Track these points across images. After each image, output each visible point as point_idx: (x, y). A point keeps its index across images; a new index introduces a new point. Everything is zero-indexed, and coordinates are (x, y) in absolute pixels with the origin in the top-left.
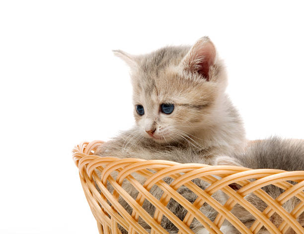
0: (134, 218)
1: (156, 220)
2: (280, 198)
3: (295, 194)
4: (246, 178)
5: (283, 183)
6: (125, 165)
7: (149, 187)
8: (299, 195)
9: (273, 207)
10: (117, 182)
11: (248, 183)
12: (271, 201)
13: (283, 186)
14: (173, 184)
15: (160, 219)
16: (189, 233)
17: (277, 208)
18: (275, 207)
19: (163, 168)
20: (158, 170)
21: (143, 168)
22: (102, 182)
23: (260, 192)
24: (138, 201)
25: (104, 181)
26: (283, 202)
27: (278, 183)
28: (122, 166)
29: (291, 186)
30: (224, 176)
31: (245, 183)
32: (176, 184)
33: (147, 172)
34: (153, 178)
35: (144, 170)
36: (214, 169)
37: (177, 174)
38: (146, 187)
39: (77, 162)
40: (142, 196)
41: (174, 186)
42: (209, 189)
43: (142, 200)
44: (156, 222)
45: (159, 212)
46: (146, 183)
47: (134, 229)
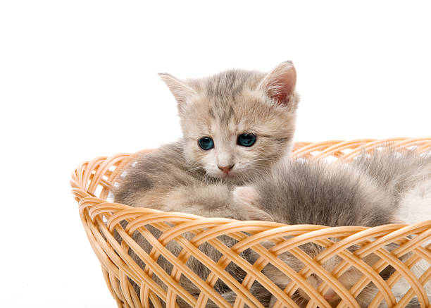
0: (147, 273)
1: (174, 279)
2: (320, 257)
3: (337, 253)
4: (281, 236)
5: (324, 241)
6: (136, 215)
7: (165, 242)
8: (341, 253)
9: (310, 267)
11: (283, 241)
13: (322, 243)
15: (178, 277)
17: (315, 269)
18: (313, 267)
19: (183, 222)
20: (177, 224)
21: (159, 221)
22: (109, 230)
23: (296, 251)
24: (152, 256)
25: (111, 228)
26: (322, 262)
27: (318, 241)
28: (133, 216)
29: (332, 244)
30: (255, 232)
33: (164, 225)
34: (170, 233)
35: (160, 223)
36: (243, 224)
37: (199, 229)
38: (161, 242)
39: (78, 199)
40: (156, 251)
41: (195, 242)
42: (237, 246)
43: (157, 255)
44: (174, 281)
45: (177, 270)
46: (162, 237)
47: (145, 286)
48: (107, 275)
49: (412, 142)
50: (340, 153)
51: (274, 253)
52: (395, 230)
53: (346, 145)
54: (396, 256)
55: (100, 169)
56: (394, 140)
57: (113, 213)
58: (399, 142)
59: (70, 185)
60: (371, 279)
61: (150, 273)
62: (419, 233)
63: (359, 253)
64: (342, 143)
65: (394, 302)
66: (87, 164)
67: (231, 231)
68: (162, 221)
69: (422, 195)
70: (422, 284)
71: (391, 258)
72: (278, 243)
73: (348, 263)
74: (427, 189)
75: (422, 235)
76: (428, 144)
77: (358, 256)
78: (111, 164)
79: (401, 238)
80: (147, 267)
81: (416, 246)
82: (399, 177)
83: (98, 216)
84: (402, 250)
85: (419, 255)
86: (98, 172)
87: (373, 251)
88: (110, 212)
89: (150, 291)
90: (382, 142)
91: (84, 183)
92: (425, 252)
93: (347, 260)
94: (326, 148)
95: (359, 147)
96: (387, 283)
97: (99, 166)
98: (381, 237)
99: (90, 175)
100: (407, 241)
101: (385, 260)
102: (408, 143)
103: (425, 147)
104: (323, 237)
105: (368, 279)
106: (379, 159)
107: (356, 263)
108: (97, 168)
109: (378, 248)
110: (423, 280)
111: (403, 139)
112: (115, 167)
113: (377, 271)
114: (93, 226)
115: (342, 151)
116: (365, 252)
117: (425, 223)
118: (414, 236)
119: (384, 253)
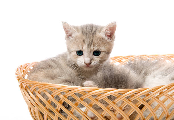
0: (46, 108)
1: (57, 110)
2: (115, 101)
3: (122, 99)
4: (99, 93)
5: (117, 95)
6: (42, 86)
7: (54, 96)
9: (111, 105)
10: (38, 92)
11: (100, 95)
12: (111, 103)
13: (116, 95)
14: (65, 95)
15: (59, 110)
16: (76, 119)
17: (113, 106)
19: (61, 88)
20: (58, 89)
22: (31, 91)
23: (106, 99)
24: (49, 102)
25: (32, 91)
26: (116, 103)
28: (41, 86)
29: (120, 96)
30: (89, 92)
31: (99, 94)
32: (67, 95)
33: (54, 89)
34: (56, 92)
35: (51, 88)
36: (85, 88)
37: (67, 91)
38: (52, 96)
39: (18, 80)
40: (50, 100)
41: (66, 96)
42: (82, 97)
43: (50, 101)
44: (57, 111)
45: (58, 107)
46: (52, 94)
47: (46, 113)
48: (30, 109)
49: (149, 56)
50: (121, 61)
51: (97, 100)
52: (144, 90)
53: (123, 58)
54: (145, 100)
55: (27, 68)
56: (142, 56)
57: (32, 85)
58: (144, 57)
59: (15, 74)
60: (135, 110)
61: (48, 108)
62: (153, 91)
63: (130, 99)
64: (122, 57)
65: (144, 118)
66: (21, 66)
67: (80, 91)
68: (52, 87)
69: (154, 77)
70: (155, 111)
71: (143, 101)
72: (99, 96)
73: (126, 103)
74: (156, 75)
75: (155, 92)
76: (155, 57)
77: (130, 101)
78: (31, 66)
79: (146, 93)
80: (47, 106)
81: (153, 96)
82: (145, 70)
83: (27, 86)
84: (147, 98)
85: (154, 100)
86: (26, 69)
87: (136, 98)
88: (31, 84)
89: (48, 115)
90: (137, 57)
91: (21, 73)
92: (156, 99)
93: (125, 102)
94: (115, 59)
95: (128, 59)
96: (141, 111)
97: (26, 67)
98: (139, 93)
99: (23, 70)
100: (149, 94)
101: (140, 102)
102: (148, 57)
103: (154, 58)
104: (116, 93)
105: (134, 109)
106: (137, 63)
107: (129, 103)
108: (25, 68)
109: (138, 97)
110: (155, 109)
111: (145, 55)
112: (33, 67)
113: (137, 106)
114: (24, 90)
115: (122, 60)
116: (132, 99)
117: (156, 87)
118: (152, 92)
119: (140, 99)
